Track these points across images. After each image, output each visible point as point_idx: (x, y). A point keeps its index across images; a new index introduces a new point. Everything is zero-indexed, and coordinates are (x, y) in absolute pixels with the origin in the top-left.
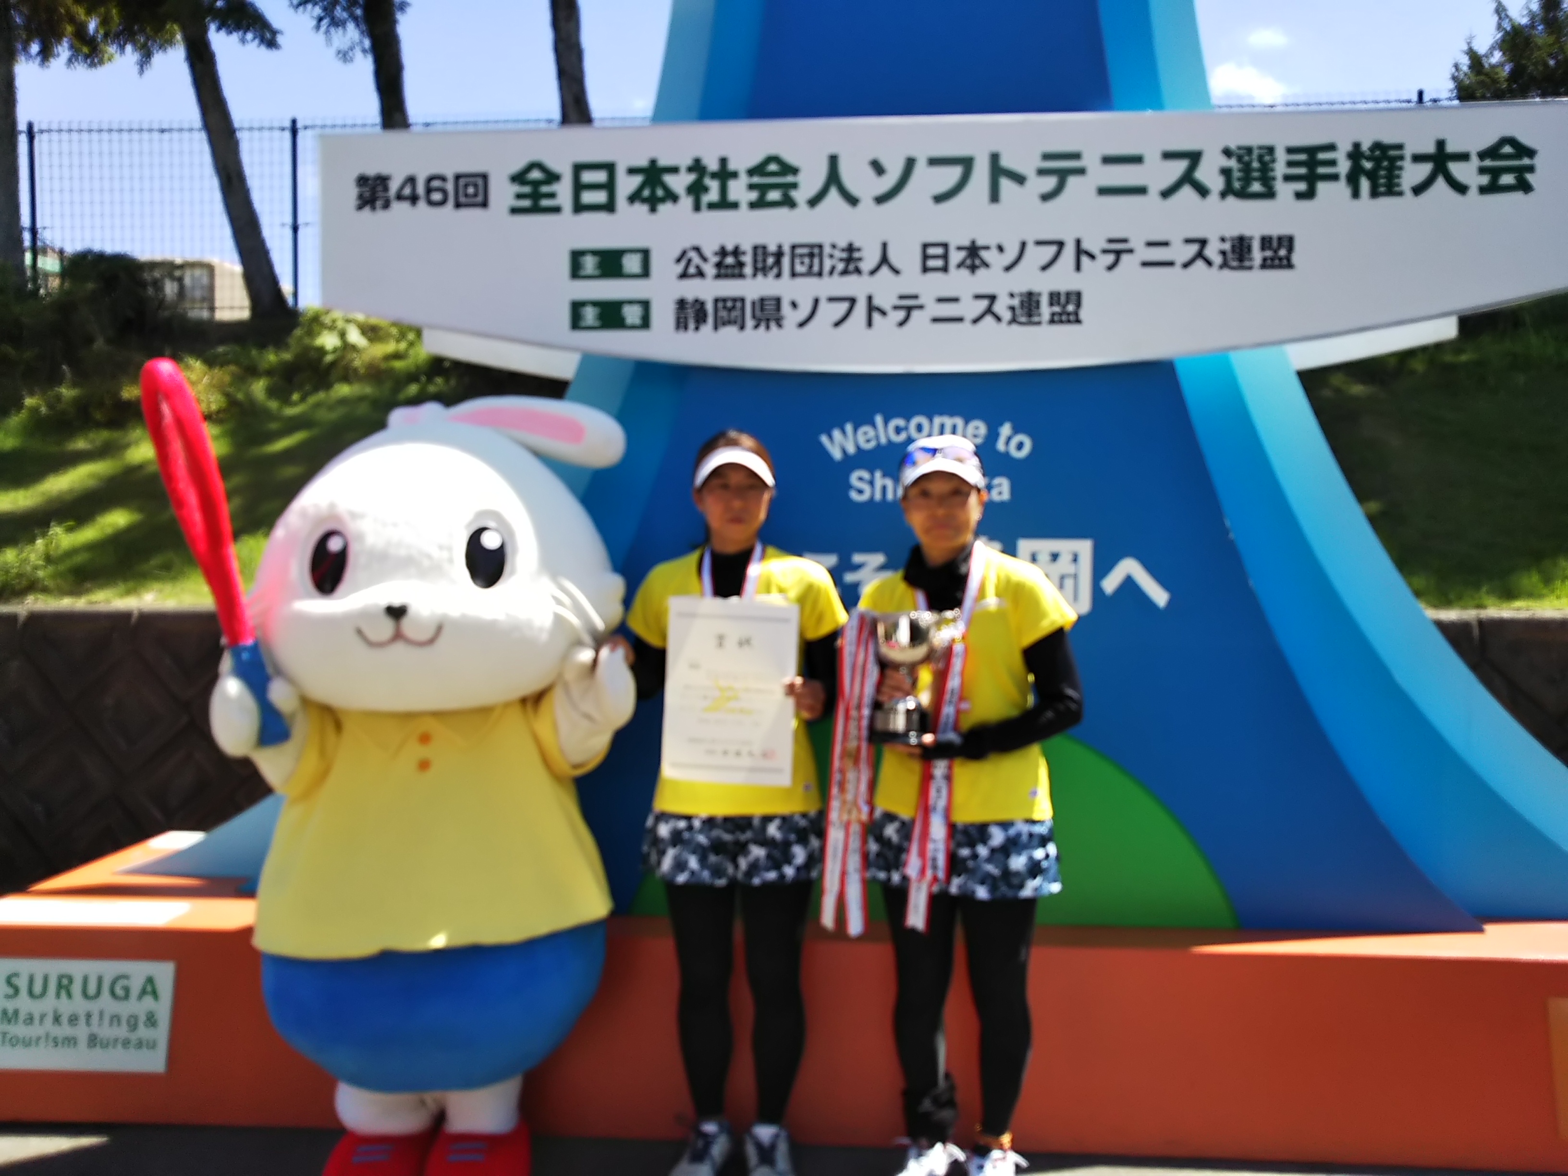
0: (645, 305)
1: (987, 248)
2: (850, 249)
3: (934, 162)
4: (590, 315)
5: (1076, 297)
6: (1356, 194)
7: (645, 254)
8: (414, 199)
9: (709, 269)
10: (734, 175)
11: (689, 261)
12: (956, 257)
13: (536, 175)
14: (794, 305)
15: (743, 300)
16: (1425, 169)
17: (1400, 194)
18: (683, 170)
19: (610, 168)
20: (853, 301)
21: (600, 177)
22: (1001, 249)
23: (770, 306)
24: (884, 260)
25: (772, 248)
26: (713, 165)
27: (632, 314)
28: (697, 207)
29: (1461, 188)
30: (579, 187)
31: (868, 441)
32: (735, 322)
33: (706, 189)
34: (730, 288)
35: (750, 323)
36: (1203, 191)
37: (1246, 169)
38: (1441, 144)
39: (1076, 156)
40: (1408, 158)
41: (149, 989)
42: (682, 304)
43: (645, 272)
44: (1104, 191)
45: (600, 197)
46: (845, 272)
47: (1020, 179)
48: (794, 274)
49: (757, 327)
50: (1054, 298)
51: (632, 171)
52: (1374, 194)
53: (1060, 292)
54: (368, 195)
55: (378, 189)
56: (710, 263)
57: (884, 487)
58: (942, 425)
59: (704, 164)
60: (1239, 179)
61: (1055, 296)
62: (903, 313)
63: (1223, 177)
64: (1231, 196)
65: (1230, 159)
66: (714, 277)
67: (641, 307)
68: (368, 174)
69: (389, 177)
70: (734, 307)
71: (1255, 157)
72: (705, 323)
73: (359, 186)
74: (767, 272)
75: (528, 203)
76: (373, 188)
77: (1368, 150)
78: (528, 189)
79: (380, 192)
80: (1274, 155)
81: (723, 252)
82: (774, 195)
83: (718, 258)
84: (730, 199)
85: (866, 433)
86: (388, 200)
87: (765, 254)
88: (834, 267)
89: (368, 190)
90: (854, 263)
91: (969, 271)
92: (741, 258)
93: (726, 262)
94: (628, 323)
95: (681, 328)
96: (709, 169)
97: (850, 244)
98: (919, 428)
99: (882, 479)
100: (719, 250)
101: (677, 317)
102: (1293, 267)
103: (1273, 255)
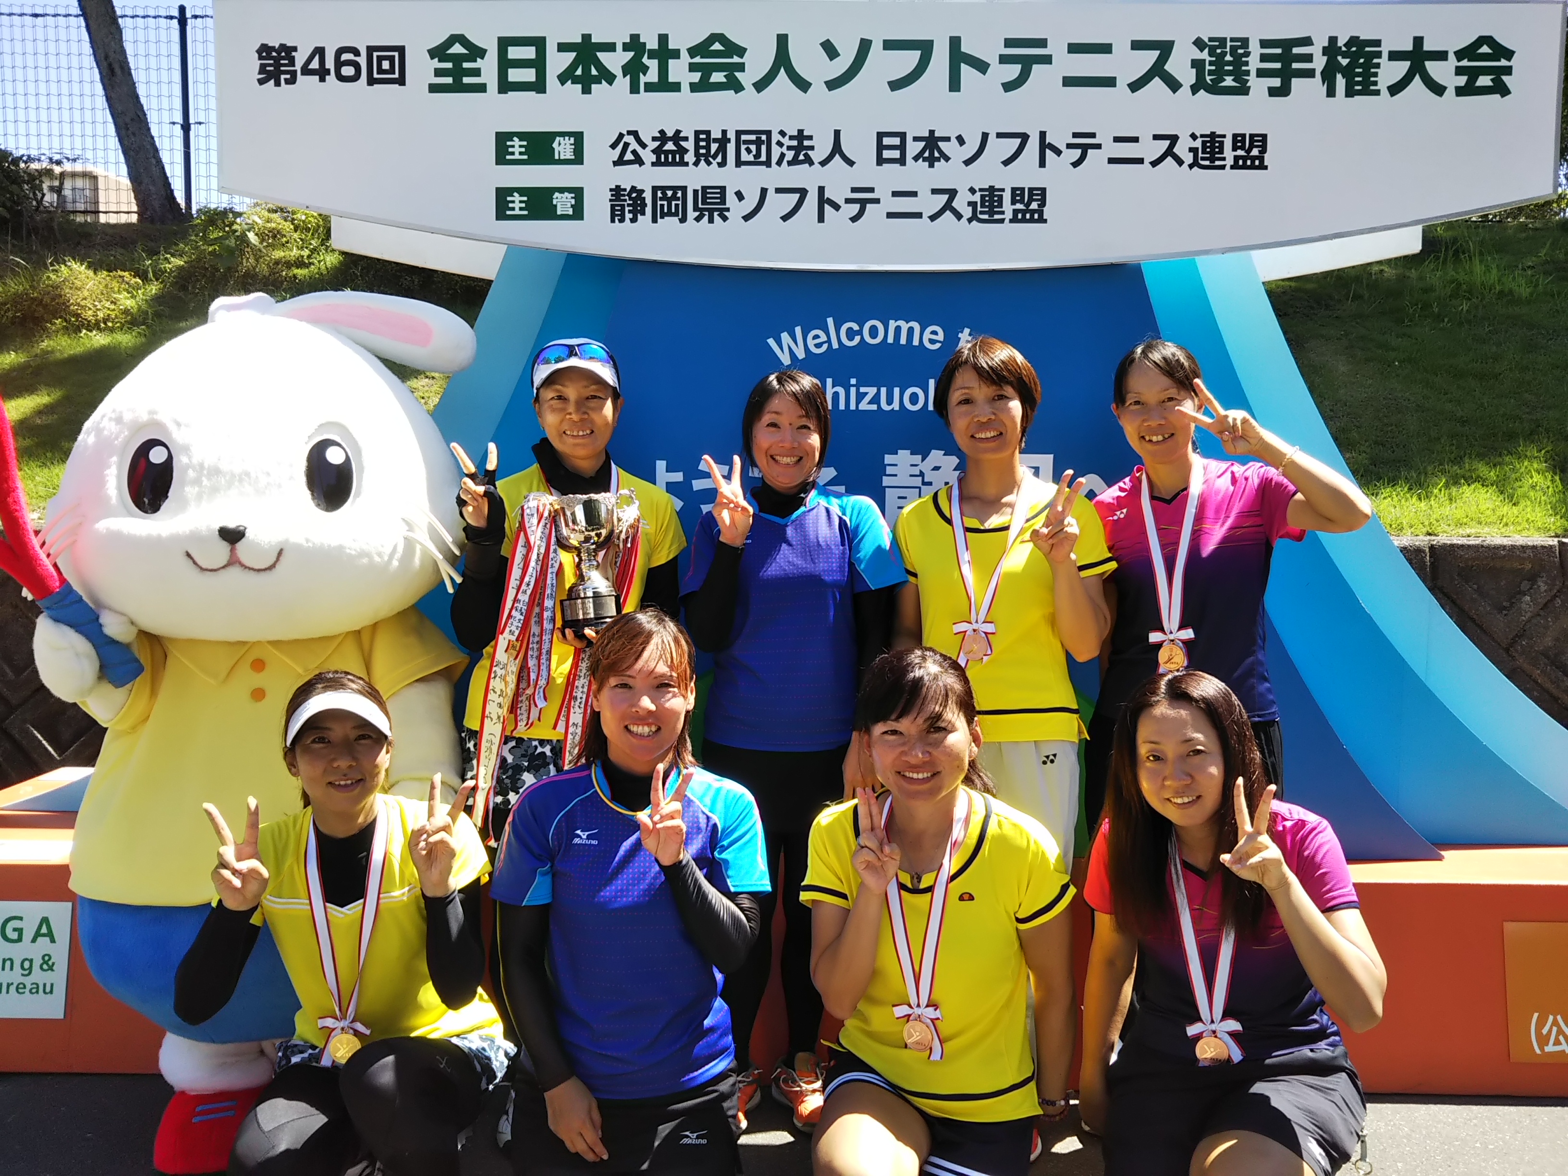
0: (578, 193)
1: (948, 139)
2: (800, 136)
3: (889, 45)
4: (517, 202)
5: (1040, 194)
6: (1331, 92)
7: (578, 138)
8: (322, 73)
9: (648, 156)
10: (676, 54)
11: (627, 145)
12: (913, 148)
13: (457, 49)
14: (740, 196)
15: (684, 189)
16: (1403, 67)
17: (1377, 93)
18: (619, 47)
19: (539, 43)
20: (803, 193)
21: (529, 53)
22: (961, 140)
23: (713, 195)
24: (837, 149)
25: (716, 134)
26: (652, 44)
27: (563, 203)
28: (634, 89)
29: (1438, 90)
30: (505, 64)
31: (818, 346)
32: (676, 214)
33: (645, 69)
34: (670, 176)
35: (691, 214)
36: (1174, 85)
37: (1219, 62)
38: (1418, 41)
39: (1042, 43)
40: (1385, 55)
41: (44, 930)
42: (617, 191)
43: (578, 158)
44: (1069, 82)
45: (529, 75)
46: (794, 162)
47: (982, 66)
48: (739, 163)
49: (698, 219)
50: (1017, 194)
51: (563, 47)
52: (1350, 93)
53: (1024, 189)
54: (272, 68)
55: (282, 62)
56: (648, 149)
57: (836, 395)
58: (898, 329)
59: (642, 40)
60: (1211, 73)
61: (1018, 192)
62: (856, 207)
63: (1194, 70)
64: (1202, 91)
65: (1202, 51)
66: (653, 164)
67: (573, 195)
68: (270, 45)
69: (295, 49)
70: (674, 197)
71: (1228, 49)
72: (643, 214)
73: (260, 58)
74: (711, 159)
75: (449, 80)
76: (277, 60)
77: (1345, 45)
78: (449, 65)
79: (285, 65)
80: (1248, 48)
81: (662, 137)
82: (718, 77)
83: (657, 143)
84: (670, 80)
85: (816, 337)
86: (294, 74)
87: (708, 140)
88: (783, 155)
89: (272, 62)
90: (804, 152)
91: (927, 164)
92: (682, 143)
93: (666, 148)
94: (559, 213)
95: (616, 218)
96: (648, 47)
97: (801, 132)
98: (873, 332)
99: (833, 387)
100: (658, 135)
101: (613, 207)
102: (1266, 168)
103: (1245, 154)
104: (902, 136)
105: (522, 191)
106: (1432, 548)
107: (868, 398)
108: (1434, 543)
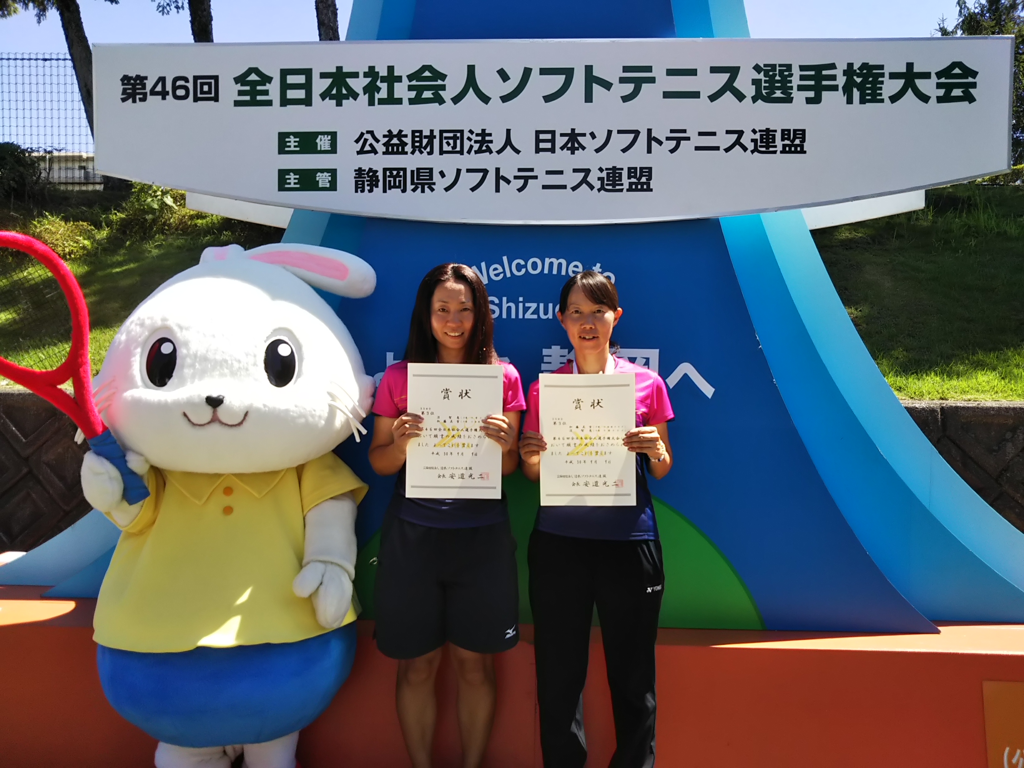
0: (333, 173)
1: (584, 135)
2: (484, 133)
3: (544, 71)
4: (292, 179)
5: (648, 172)
6: (850, 101)
7: (333, 135)
8: (164, 94)
9: (380, 148)
10: (399, 79)
11: (366, 140)
12: (560, 141)
13: (253, 77)
14: (442, 174)
15: (405, 170)
16: (899, 84)
17: (882, 101)
18: (361, 75)
19: (308, 73)
20: (485, 172)
21: (301, 79)
22: (593, 136)
23: (425, 175)
24: (508, 142)
25: (426, 133)
26: (383, 72)
27: (323, 179)
28: (371, 103)
29: (925, 98)
30: (285, 87)
31: (497, 275)
32: (399, 187)
33: (378, 89)
34: (395, 161)
35: (410, 187)
36: (740, 96)
37: (771, 80)
38: (910, 66)
39: (649, 69)
40: (887, 75)
42: (359, 172)
43: (333, 150)
44: (667, 95)
45: (301, 94)
46: (479, 151)
47: (607, 85)
48: (442, 152)
49: (414, 190)
50: (632, 171)
51: (323, 75)
52: (863, 101)
53: (636, 168)
54: (130, 91)
55: (138, 87)
56: (381, 143)
57: (509, 308)
58: (551, 264)
59: (376, 70)
60: (765, 88)
61: (633, 170)
62: (521, 182)
63: (754, 87)
64: (760, 101)
65: (759, 73)
66: (384, 153)
67: (330, 174)
68: (130, 75)
69: (146, 78)
70: (398, 175)
71: (777, 72)
72: (377, 187)
73: (123, 84)
74: (423, 150)
75: (247, 98)
76: (134, 85)
77: (859, 69)
78: (248, 88)
79: (139, 89)
80: (791, 71)
81: (390, 135)
82: (427, 94)
83: (386, 139)
84: (395, 97)
85: (495, 269)
86: (145, 95)
87: (421, 137)
88: (471, 147)
89: (130, 87)
90: (486, 145)
91: (569, 152)
92: (404, 139)
93: (392, 142)
94: (320, 186)
95: (359, 190)
96: (380, 75)
97: (483, 130)
98: (535, 266)
99: (507, 303)
100: (387, 134)
101: (356, 182)
102: (805, 152)
103: (790, 143)
104: (553, 133)
105: (295, 172)
106: (942, 409)
107: (531, 311)
108: (944, 405)
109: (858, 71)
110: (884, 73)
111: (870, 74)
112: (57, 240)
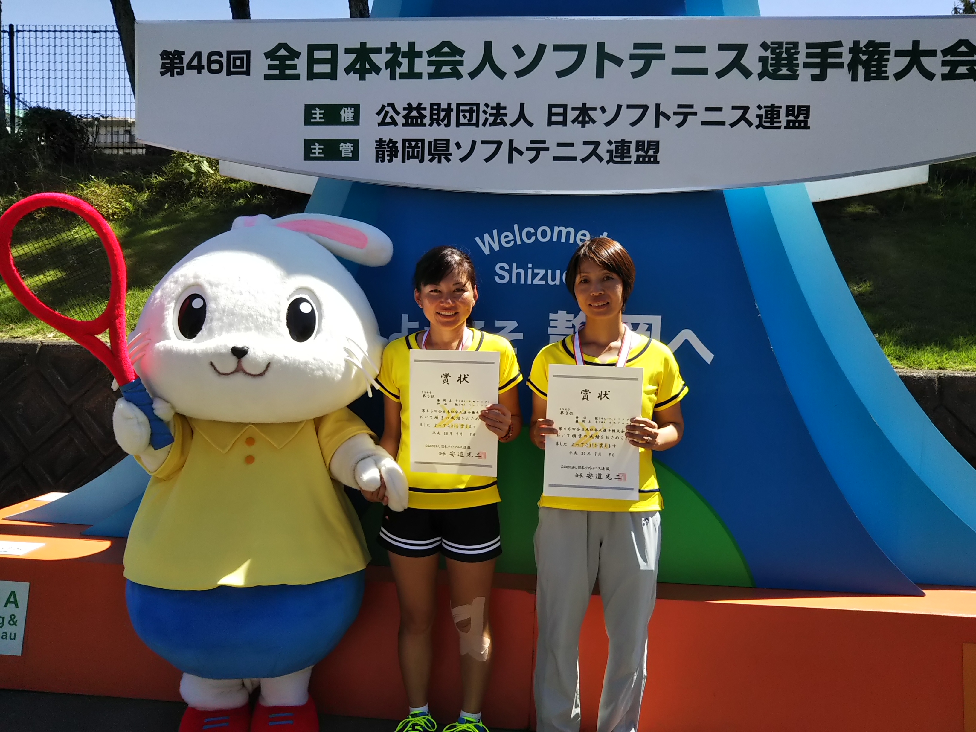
0: (355, 143)
1: (594, 109)
2: (498, 107)
3: (558, 48)
4: (317, 149)
5: (655, 145)
6: (854, 78)
7: (356, 108)
8: (199, 68)
9: (400, 120)
10: (420, 55)
11: (387, 113)
12: (572, 115)
13: (283, 52)
14: (458, 145)
15: (423, 141)
16: (905, 61)
17: (887, 78)
18: (384, 50)
19: (333, 48)
20: (499, 144)
21: (327, 54)
22: (603, 110)
23: (442, 145)
24: (522, 115)
25: (444, 106)
26: (405, 48)
27: (346, 149)
28: (393, 77)
29: (929, 76)
30: (312, 61)
31: (507, 242)
32: (417, 157)
33: (400, 64)
34: (414, 133)
35: (427, 157)
36: (747, 73)
37: (778, 58)
38: (916, 43)
39: (659, 46)
40: (893, 53)
41: (12, 599)
42: (380, 143)
43: (356, 121)
44: (676, 71)
45: (326, 68)
46: (494, 124)
47: (618, 62)
48: (458, 124)
49: (431, 160)
50: (640, 145)
51: (348, 51)
52: (867, 78)
53: (644, 141)
54: (169, 65)
55: (175, 61)
56: (401, 115)
57: (518, 275)
58: (560, 232)
59: (398, 46)
60: (772, 65)
62: (534, 153)
63: (761, 64)
64: (766, 77)
65: (766, 51)
66: (404, 125)
67: (352, 145)
68: (169, 51)
69: (183, 53)
70: (416, 146)
71: (784, 50)
72: (396, 157)
73: (162, 59)
74: (440, 122)
75: (277, 72)
76: (172, 60)
77: (864, 47)
78: (277, 63)
79: (177, 63)
80: (798, 49)
81: (410, 108)
82: (446, 69)
83: (406, 112)
84: (416, 71)
85: (506, 237)
86: (182, 69)
87: (439, 109)
88: (486, 119)
89: (169, 61)
90: (501, 117)
91: (580, 125)
92: (423, 112)
93: (412, 114)
94: (343, 155)
95: (379, 160)
96: (402, 50)
97: (498, 104)
98: (544, 234)
99: (517, 269)
100: (407, 106)
101: (377, 152)
102: (809, 128)
103: (794, 119)
104: (565, 107)
105: (320, 142)
107: (539, 277)
109: (864, 49)
110: (889, 51)
111: (875, 52)
112: (102, 202)
